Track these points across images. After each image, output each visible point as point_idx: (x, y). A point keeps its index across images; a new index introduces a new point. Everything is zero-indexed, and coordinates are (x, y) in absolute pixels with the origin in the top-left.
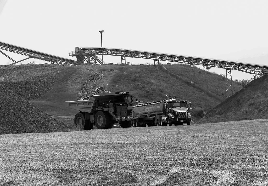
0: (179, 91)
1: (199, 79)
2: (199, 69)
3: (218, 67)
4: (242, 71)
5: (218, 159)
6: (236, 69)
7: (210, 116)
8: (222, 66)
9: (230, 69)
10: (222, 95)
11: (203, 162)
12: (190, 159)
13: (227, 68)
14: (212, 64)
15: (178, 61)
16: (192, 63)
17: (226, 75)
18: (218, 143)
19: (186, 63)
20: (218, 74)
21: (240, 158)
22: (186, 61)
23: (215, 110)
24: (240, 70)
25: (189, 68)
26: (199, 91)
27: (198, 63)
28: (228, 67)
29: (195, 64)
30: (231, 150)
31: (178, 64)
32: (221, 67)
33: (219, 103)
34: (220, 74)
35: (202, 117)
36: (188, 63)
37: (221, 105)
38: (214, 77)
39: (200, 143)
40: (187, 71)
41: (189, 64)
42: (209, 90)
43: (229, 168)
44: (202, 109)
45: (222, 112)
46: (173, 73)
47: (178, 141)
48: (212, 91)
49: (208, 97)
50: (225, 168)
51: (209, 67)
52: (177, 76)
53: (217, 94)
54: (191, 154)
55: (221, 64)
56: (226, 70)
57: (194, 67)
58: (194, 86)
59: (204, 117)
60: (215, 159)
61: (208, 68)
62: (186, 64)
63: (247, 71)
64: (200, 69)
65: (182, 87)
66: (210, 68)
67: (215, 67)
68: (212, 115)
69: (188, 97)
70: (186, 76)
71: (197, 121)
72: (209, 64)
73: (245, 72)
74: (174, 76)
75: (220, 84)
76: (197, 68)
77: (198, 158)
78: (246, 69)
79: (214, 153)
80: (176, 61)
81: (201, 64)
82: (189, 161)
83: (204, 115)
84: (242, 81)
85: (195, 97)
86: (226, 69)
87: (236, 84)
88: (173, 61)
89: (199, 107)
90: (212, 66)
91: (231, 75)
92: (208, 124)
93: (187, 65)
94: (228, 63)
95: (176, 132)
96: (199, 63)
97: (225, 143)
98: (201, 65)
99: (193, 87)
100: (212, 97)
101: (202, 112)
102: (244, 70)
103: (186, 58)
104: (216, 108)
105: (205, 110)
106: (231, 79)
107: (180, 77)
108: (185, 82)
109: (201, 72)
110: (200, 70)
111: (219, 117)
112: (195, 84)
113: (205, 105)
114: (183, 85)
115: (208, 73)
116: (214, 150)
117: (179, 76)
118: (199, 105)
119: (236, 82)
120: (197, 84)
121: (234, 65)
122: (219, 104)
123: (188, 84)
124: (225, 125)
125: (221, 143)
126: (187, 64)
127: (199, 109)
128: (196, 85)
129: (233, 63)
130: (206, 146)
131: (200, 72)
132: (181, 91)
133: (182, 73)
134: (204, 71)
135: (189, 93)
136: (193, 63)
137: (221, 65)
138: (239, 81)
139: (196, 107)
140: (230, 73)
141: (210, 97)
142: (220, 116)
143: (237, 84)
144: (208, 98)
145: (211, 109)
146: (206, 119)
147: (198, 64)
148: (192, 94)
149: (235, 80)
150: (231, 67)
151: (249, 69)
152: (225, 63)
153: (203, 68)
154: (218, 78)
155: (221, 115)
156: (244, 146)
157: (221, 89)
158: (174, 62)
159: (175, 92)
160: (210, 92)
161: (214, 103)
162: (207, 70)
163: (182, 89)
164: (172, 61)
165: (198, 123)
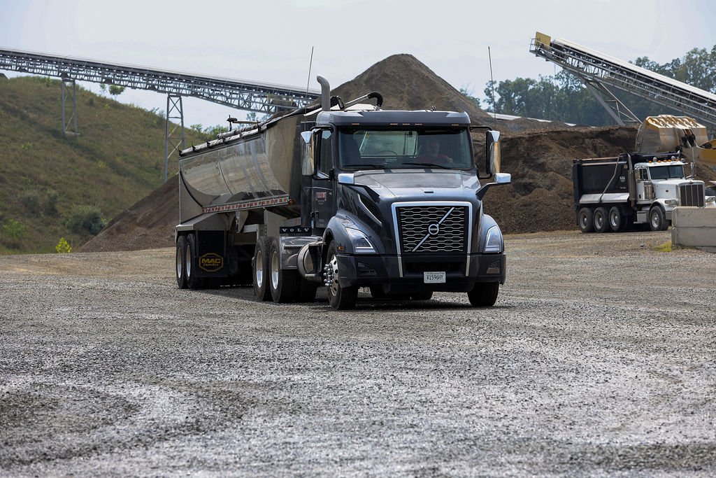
0: (28, 155)
1: (89, 123)
2: (90, 93)
3: (145, 89)
4: (213, 100)
5: (140, 354)
6: (195, 95)
7: (119, 230)
8: (156, 87)
9: (179, 95)
10: (156, 169)
11: (98, 361)
12: (59, 354)
13: (170, 92)
14: (127, 79)
15: (26, 69)
16: (69, 75)
17: (168, 112)
18: (142, 308)
19: (52, 73)
20: (143, 108)
21: (205, 351)
22: (51, 70)
23: (134, 212)
24: (208, 99)
25: (60, 89)
26: (87, 158)
27: (85, 75)
28: (174, 88)
29: (76, 78)
30: (178, 329)
31: (27, 77)
32: (152, 88)
33: (146, 193)
34: (149, 110)
35: (96, 235)
36: (58, 76)
37: (151, 198)
38: (133, 116)
39: (90, 308)
40: (53, 99)
41: (60, 79)
42: (117, 154)
43: (172, 378)
44: (97, 210)
45: (155, 219)
46: (12, 103)
47: (24, 301)
48: (126, 157)
49: (113, 175)
50: (161, 379)
51: (119, 87)
52: (25, 112)
53: (140, 168)
54: (62, 340)
55: (154, 79)
56: (169, 98)
57: (75, 87)
58: (72, 142)
59: (101, 234)
60: (131, 354)
61: (115, 91)
62: (51, 77)
63: (229, 100)
64: (92, 94)
65: (37, 144)
66: (122, 90)
67: (135, 88)
68: (124, 227)
69: (56, 176)
70: (51, 114)
71: (81, 245)
72: (117, 80)
73: (223, 103)
74: (14, 112)
75: (151, 138)
76: (83, 89)
77: (81, 351)
78: (226, 96)
79: (130, 336)
80: (21, 70)
81: (95, 79)
82: (56, 359)
83: (101, 227)
84: (214, 131)
85: (77, 174)
86: (167, 95)
87: (196, 138)
88: (14, 67)
89: (88, 204)
90: (126, 86)
91: (181, 113)
92: (113, 254)
93: (55, 82)
94: (173, 78)
95: (18, 275)
96: (90, 76)
97: (162, 309)
98: (94, 82)
99: (72, 144)
100: (125, 176)
101: (95, 218)
102: (219, 98)
103: (51, 60)
104: (137, 206)
105: (106, 214)
106: (180, 125)
107: (32, 116)
108: (48, 131)
109: (95, 101)
110: (91, 97)
111: (146, 235)
112: (76, 136)
113: (105, 199)
114: (40, 138)
115: (116, 105)
116: (129, 329)
117: (30, 114)
118: (88, 200)
119: (195, 132)
120: (82, 136)
121: (190, 82)
122: (145, 195)
123: (54, 136)
124: (161, 258)
125: (150, 309)
126: (54, 76)
127: (87, 210)
128: (79, 140)
129: (187, 79)
130: (107, 317)
131: (93, 101)
132: (36, 157)
133: (39, 105)
134: (104, 100)
135: (59, 161)
136: (72, 76)
137: (154, 82)
138: (206, 130)
139: (78, 204)
140: (178, 105)
141: (120, 175)
142: (148, 232)
143: (199, 138)
144: (114, 178)
145: (122, 211)
146: (108, 238)
147: (86, 78)
148: (68, 165)
149: (193, 127)
150: (183, 89)
151: (234, 96)
152: (164, 77)
153: (101, 89)
154: (145, 121)
155: (150, 227)
156: (216, 316)
157: (151, 153)
158: (16, 70)
159: (17, 159)
160: (119, 159)
161: (130, 193)
162: (113, 97)
163: (37, 149)
164: (10, 68)
165: (83, 251)
